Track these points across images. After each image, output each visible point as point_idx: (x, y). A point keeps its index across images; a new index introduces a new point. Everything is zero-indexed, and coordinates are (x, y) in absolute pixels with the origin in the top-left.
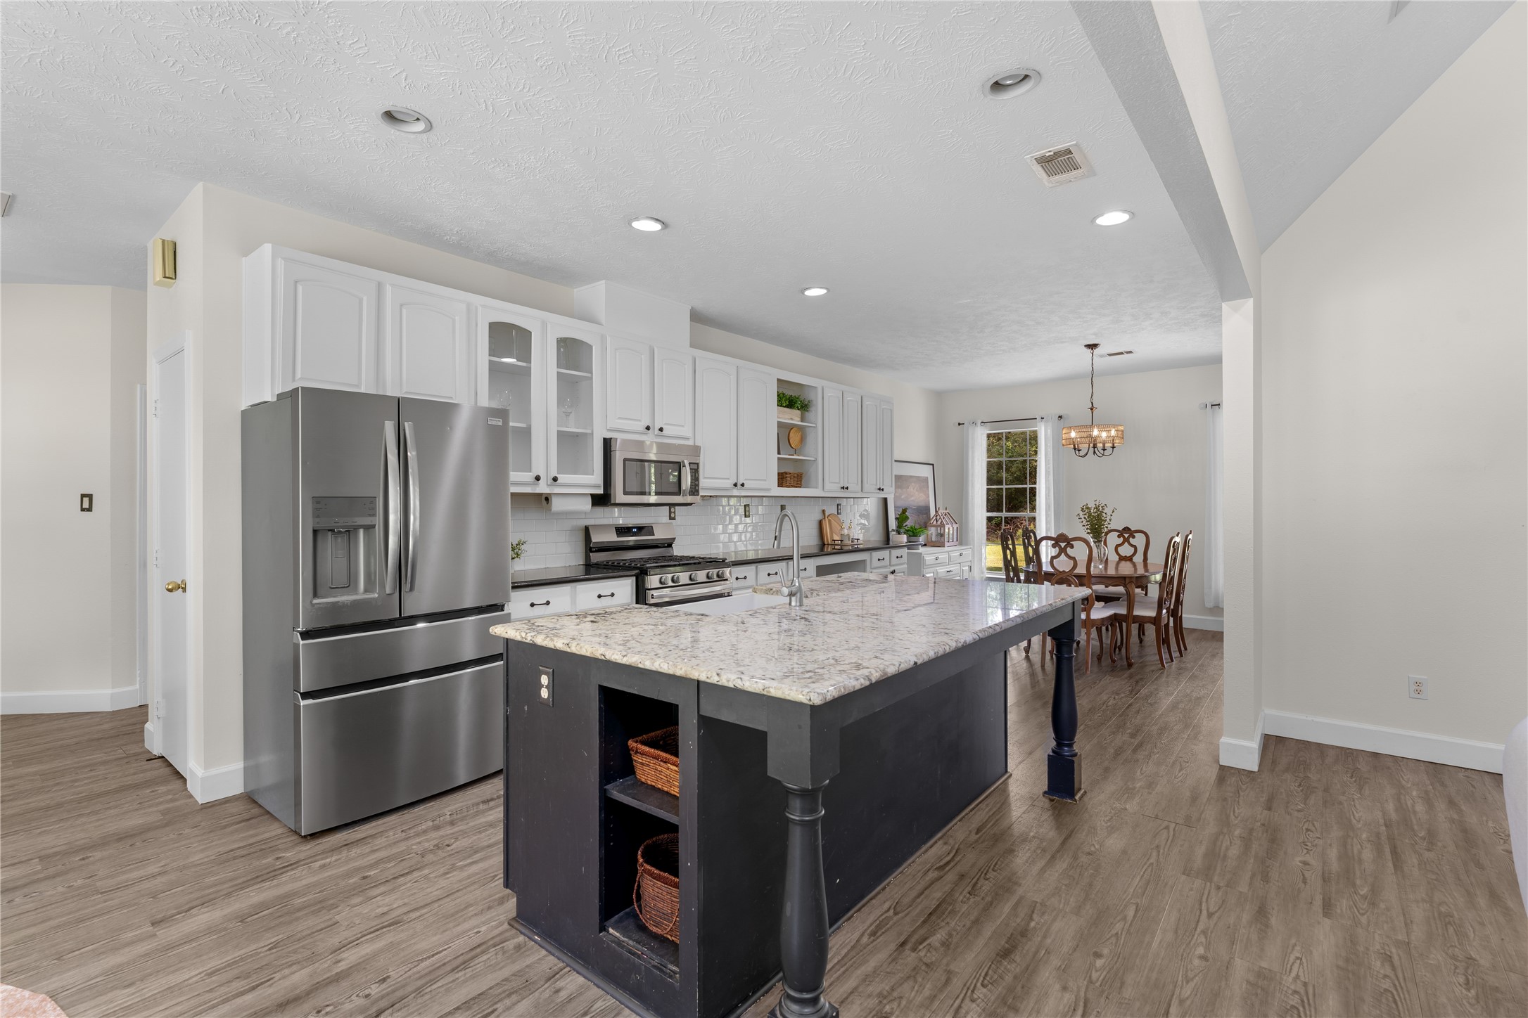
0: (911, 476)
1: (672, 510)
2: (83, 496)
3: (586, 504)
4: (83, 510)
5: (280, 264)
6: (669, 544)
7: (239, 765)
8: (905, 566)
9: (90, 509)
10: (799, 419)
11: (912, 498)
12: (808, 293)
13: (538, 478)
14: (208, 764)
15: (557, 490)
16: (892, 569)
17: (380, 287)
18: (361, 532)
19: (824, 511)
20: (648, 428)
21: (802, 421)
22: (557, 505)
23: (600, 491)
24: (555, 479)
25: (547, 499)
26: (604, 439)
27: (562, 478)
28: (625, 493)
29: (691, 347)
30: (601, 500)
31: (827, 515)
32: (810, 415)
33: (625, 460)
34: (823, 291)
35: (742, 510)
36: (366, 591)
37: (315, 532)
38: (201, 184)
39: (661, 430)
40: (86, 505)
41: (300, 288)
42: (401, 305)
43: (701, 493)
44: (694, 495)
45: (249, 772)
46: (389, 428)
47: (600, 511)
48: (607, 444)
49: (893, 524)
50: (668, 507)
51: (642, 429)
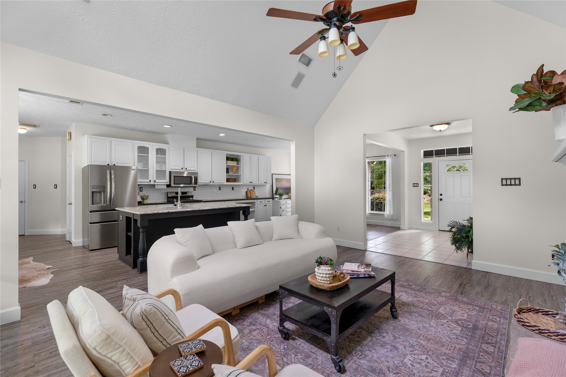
0: (283, 179)
1: (195, 188)
2: (55, 185)
3: (165, 187)
4: (55, 188)
5: (89, 139)
6: (192, 197)
7: (81, 240)
8: (272, 204)
9: (56, 188)
10: (236, 164)
11: (284, 185)
12: (220, 135)
13: (150, 181)
14: (75, 239)
15: (156, 184)
16: (265, 205)
17: (111, 141)
18: (103, 192)
19: (248, 189)
20: (182, 168)
21: (237, 165)
22: (157, 187)
23: (169, 184)
24: (155, 181)
25: (155, 186)
26: (170, 171)
27: (157, 181)
28: (174, 184)
29: (197, 147)
30: (169, 186)
31: (249, 190)
32: (240, 163)
33: (174, 176)
34: (224, 135)
35: (218, 188)
36: (104, 204)
37: (93, 192)
38: (74, 123)
39: (186, 169)
40: (55, 187)
41: (93, 143)
42: (116, 145)
43: (198, 184)
44: (196, 184)
45: (83, 242)
46: (108, 172)
47: (169, 188)
48: (170, 172)
49: (274, 192)
50: (193, 188)
51: (181, 168)
